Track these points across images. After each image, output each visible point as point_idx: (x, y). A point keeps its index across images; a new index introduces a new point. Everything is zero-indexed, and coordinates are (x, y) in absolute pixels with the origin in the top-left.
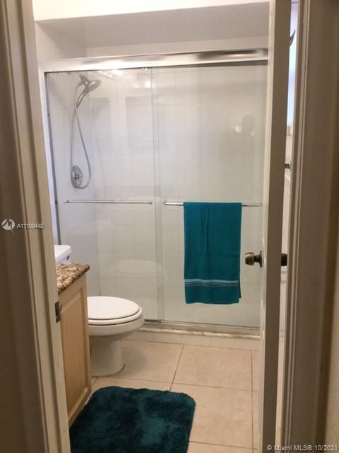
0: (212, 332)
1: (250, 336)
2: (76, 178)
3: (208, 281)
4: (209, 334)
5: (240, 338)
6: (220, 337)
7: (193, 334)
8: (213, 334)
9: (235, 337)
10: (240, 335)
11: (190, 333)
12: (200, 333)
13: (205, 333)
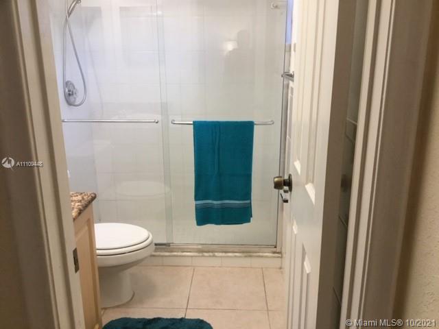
0: (222, 252)
1: (261, 254)
2: (69, 95)
3: (219, 202)
4: (220, 254)
5: (250, 256)
6: (231, 257)
7: (203, 256)
8: (224, 254)
9: (246, 257)
10: (252, 254)
11: (201, 254)
12: (211, 254)
13: (216, 254)
